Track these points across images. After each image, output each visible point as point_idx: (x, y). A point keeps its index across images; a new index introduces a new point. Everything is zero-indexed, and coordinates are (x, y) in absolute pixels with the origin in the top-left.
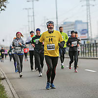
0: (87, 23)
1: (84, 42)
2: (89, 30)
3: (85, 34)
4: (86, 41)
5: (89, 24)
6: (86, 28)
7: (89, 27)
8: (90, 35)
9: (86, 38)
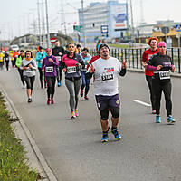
0: (127, 4)
1: (122, 34)
2: (129, 15)
3: (122, 21)
4: (124, 32)
5: (129, 7)
6: (125, 12)
7: (129, 11)
8: (130, 24)
9: (126, 27)
